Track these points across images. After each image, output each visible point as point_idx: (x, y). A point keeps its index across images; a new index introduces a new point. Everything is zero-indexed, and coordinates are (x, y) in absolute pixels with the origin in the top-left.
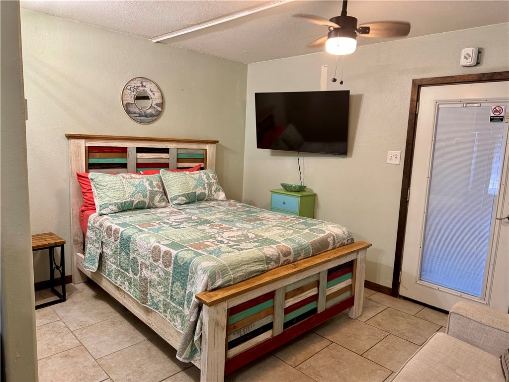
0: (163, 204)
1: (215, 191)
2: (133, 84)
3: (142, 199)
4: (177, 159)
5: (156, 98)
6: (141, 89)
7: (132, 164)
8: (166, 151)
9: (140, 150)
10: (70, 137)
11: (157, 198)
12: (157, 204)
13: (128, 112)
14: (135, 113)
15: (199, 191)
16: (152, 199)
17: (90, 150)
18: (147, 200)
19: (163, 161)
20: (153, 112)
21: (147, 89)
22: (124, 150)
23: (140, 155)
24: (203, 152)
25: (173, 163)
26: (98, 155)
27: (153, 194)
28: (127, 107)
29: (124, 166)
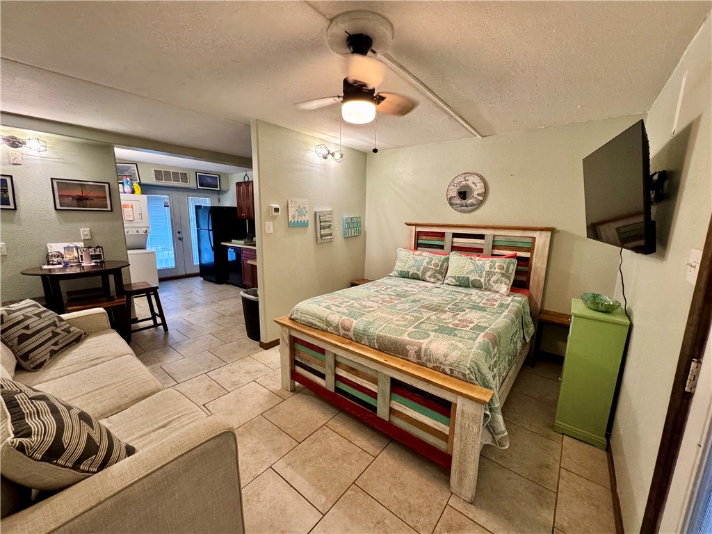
0: (433, 280)
1: (496, 282)
2: (456, 180)
3: (415, 272)
4: (493, 246)
5: (478, 189)
6: (464, 183)
7: (448, 246)
8: (482, 237)
9: (455, 235)
10: (408, 224)
11: (428, 274)
12: (428, 279)
13: (451, 204)
14: (457, 204)
15: (472, 277)
16: (424, 273)
17: (418, 234)
18: (420, 274)
19: (477, 246)
20: (474, 202)
21: (470, 183)
22: (443, 235)
23: (456, 240)
24: (530, 240)
25: (487, 249)
26: (424, 237)
27: (426, 270)
28: (450, 200)
29: (442, 247)
